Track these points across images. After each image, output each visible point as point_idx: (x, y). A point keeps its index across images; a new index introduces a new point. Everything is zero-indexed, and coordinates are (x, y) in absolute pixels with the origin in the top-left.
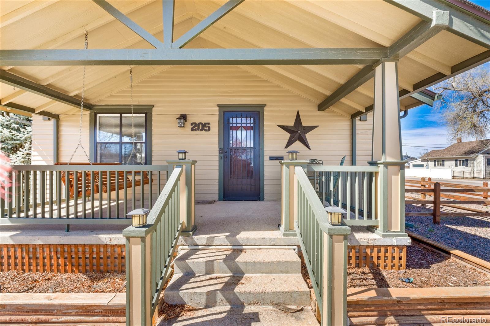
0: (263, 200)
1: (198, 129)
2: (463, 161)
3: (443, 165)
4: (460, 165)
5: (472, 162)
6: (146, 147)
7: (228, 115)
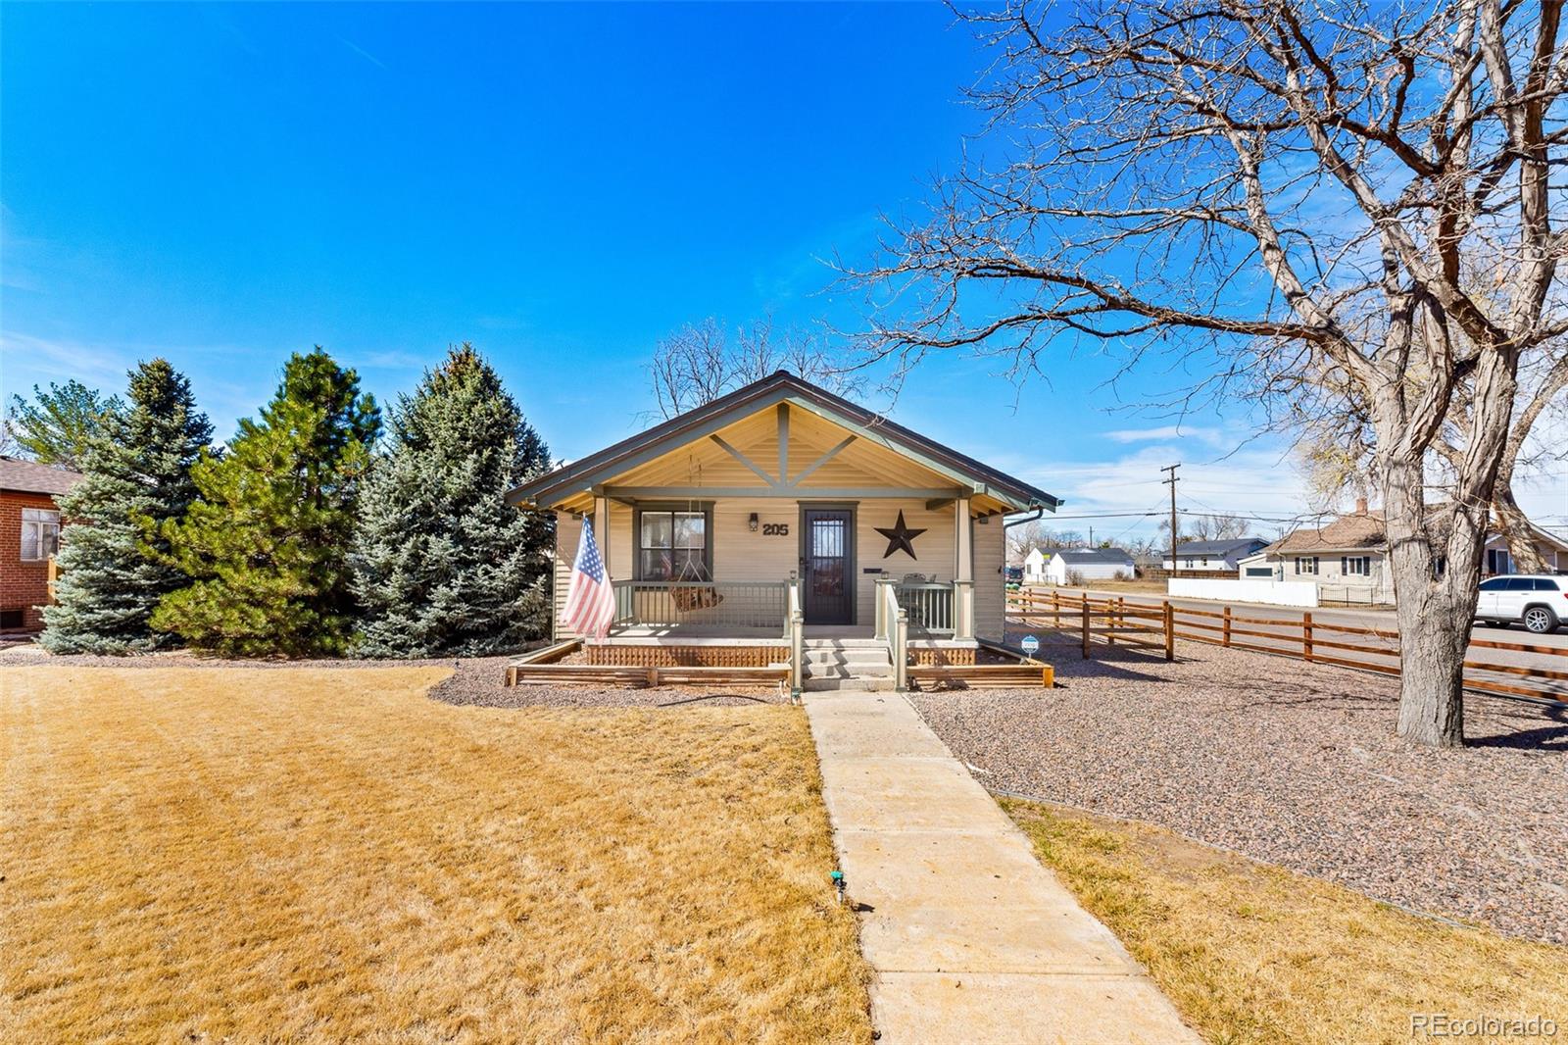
0: (856, 624)
1: (773, 532)
2: (1359, 561)
3: (1316, 572)
4: (1353, 571)
5: (1379, 563)
6: (706, 554)
7: (812, 514)
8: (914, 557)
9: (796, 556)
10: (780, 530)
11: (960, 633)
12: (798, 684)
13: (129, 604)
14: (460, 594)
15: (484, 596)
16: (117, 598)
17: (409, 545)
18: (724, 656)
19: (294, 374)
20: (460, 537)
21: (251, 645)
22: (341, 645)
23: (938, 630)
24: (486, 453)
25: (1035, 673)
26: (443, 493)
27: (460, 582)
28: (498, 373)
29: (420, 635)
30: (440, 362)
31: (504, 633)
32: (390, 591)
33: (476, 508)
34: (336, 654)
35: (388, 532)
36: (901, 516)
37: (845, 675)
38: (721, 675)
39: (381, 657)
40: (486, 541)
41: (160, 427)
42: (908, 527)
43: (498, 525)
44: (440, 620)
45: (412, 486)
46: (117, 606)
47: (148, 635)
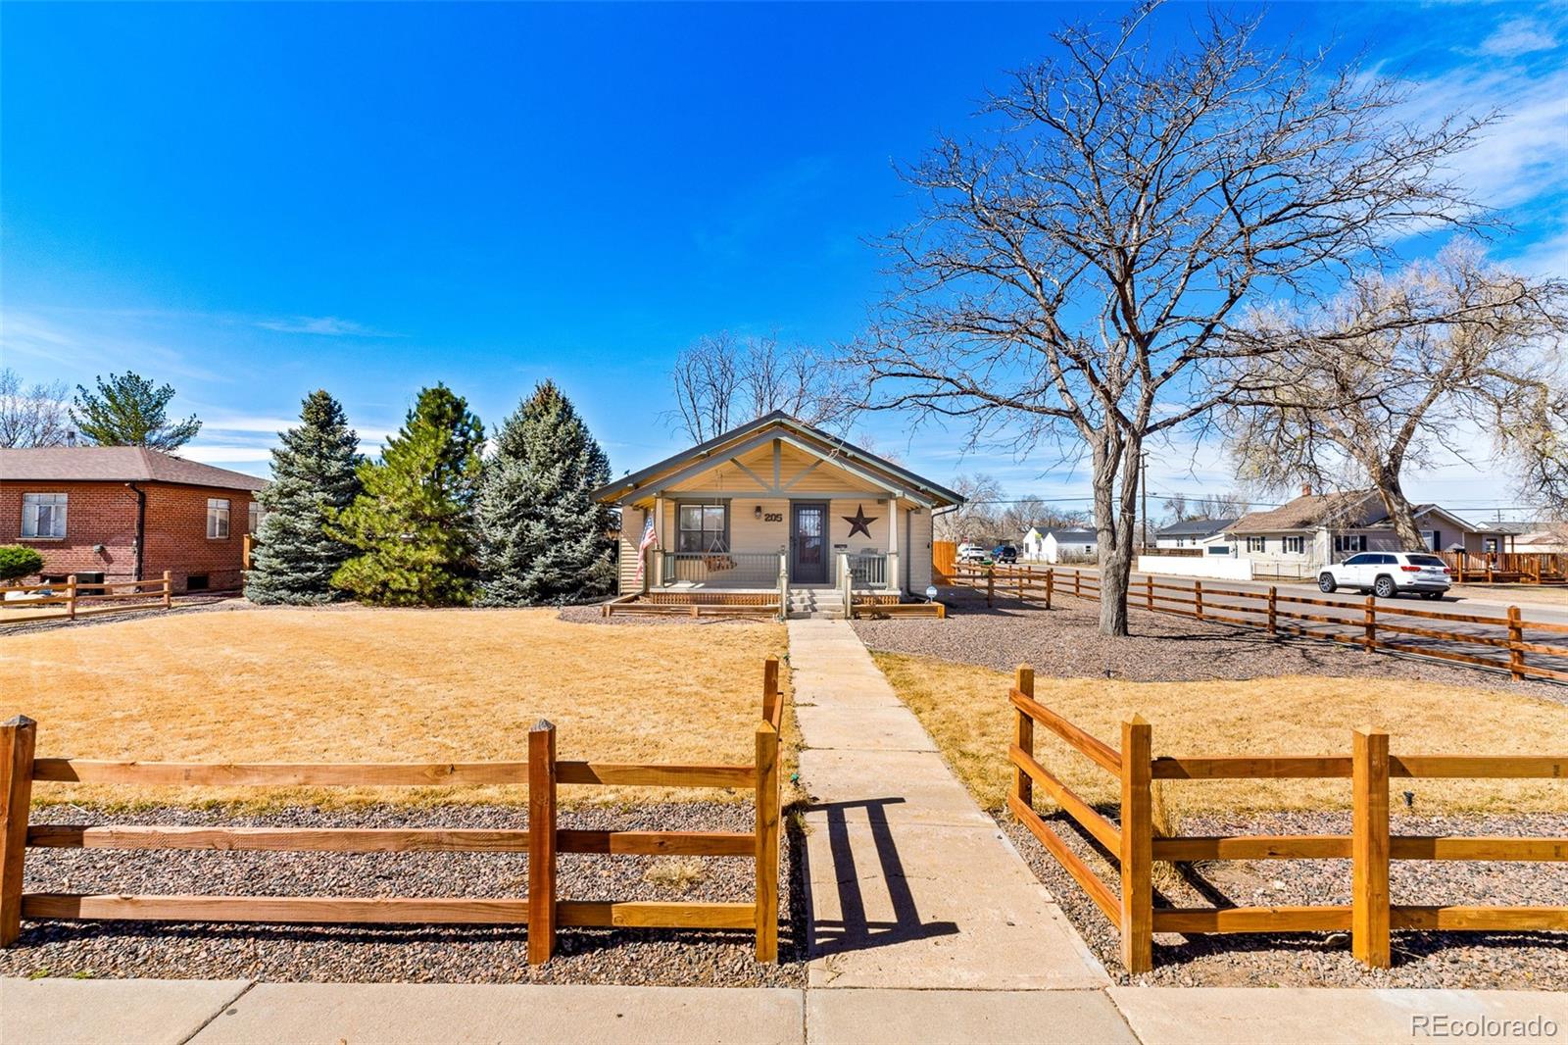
0: (824, 580)
1: (772, 519)
2: (1296, 540)
3: (1264, 550)
4: (1291, 549)
5: (1310, 542)
6: (725, 535)
7: (798, 506)
8: (869, 536)
9: (787, 536)
10: (777, 518)
11: (890, 586)
12: (784, 614)
13: (312, 569)
14: (553, 562)
15: (568, 563)
16: (303, 565)
17: (517, 527)
18: (737, 599)
19: (426, 405)
20: (551, 522)
21: (406, 597)
22: (468, 598)
23: (876, 584)
24: (568, 462)
25: (934, 609)
26: (538, 491)
27: (553, 553)
28: (571, 401)
29: (524, 591)
30: (529, 393)
31: (581, 590)
32: (504, 560)
33: (562, 502)
34: (463, 604)
35: (500, 519)
36: (860, 508)
37: (815, 610)
38: (736, 610)
39: (497, 606)
40: (569, 525)
41: (326, 441)
42: (865, 516)
43: (578, 513)
44: (539, 580)
45: (516, 486)
46: (303, 570)
47: (326, 591)
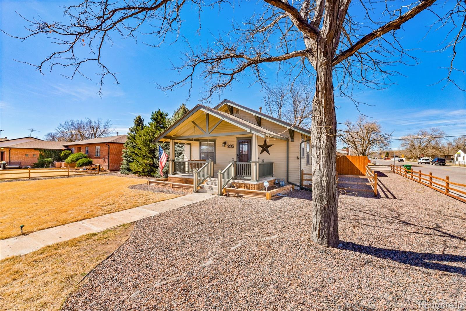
6: (214, 153)
7: (240, 141)
8: (269, 154)
9: (236, 154)
10: (232, 146)
11: (253, 179)
12: (195, 190)
36: (265, 141)
37: (212, 189)
42: (267, 144)
